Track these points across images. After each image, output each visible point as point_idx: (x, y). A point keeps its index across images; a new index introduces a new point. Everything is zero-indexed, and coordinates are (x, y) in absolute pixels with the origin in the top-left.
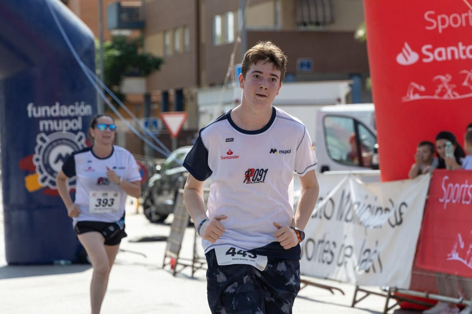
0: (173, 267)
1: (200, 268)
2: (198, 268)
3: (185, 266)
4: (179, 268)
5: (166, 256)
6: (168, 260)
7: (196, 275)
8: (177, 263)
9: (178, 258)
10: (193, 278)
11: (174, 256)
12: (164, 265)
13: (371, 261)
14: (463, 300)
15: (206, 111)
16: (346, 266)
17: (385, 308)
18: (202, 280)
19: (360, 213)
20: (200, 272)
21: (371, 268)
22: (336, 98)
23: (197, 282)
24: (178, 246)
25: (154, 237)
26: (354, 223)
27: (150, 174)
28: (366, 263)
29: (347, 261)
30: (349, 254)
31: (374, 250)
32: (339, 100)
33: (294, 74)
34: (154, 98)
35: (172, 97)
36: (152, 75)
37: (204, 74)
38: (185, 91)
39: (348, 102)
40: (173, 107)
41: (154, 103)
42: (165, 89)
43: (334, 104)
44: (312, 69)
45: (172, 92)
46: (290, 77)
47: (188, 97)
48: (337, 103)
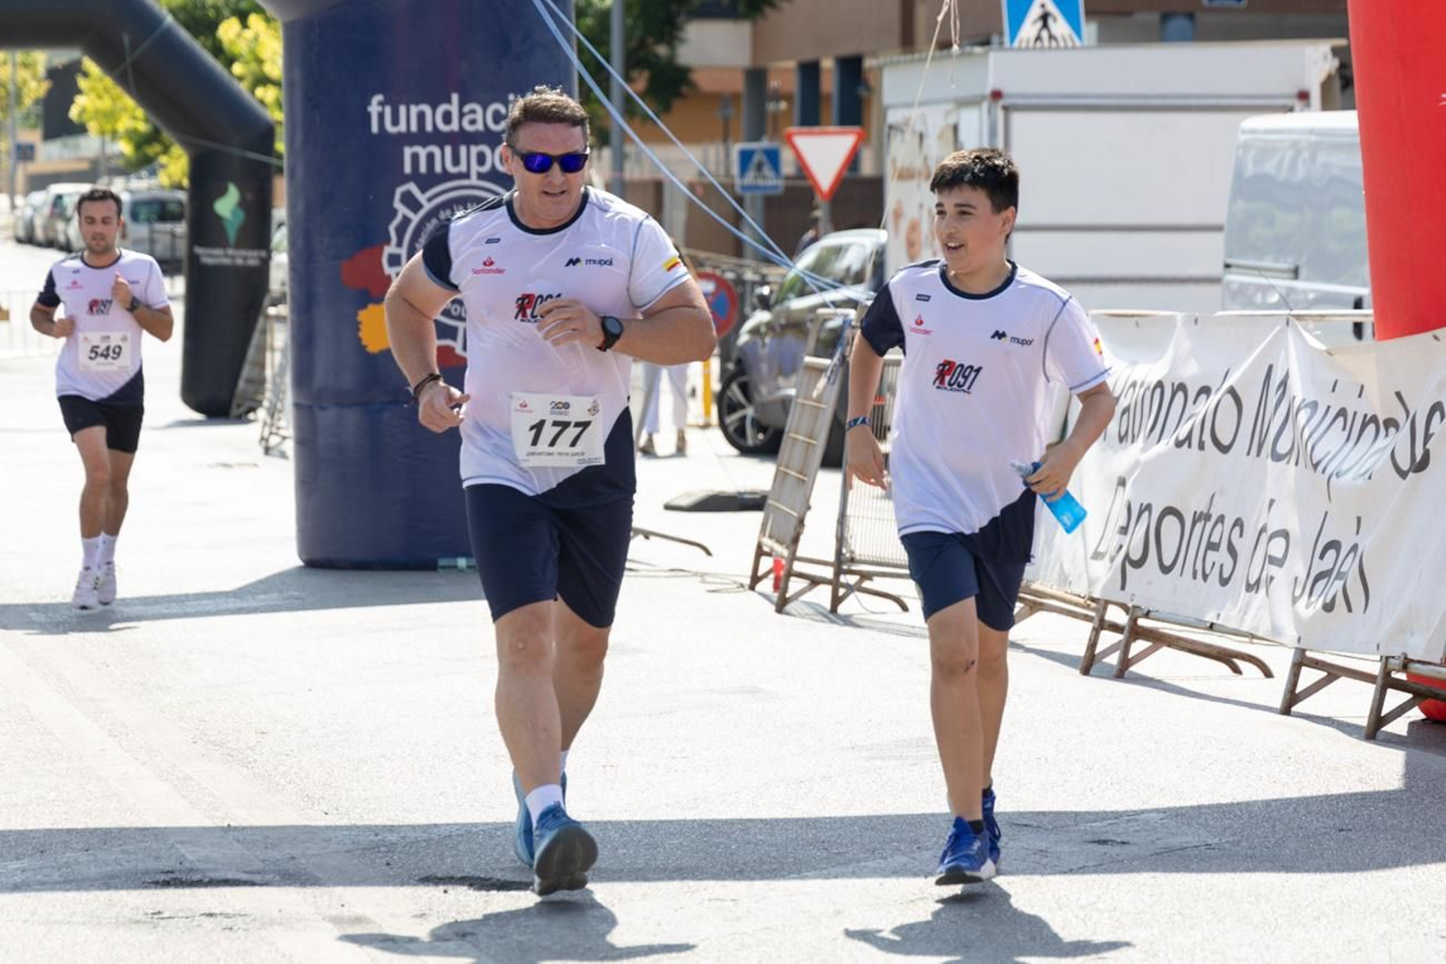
4: (794, 586)
5: (760, 552)
8: (791, 573)
11: (783, 551)
12: (756, 579)
13: (1340, 576)
15: (907, 123)
16: (1270, 591)
17: (1373, 717)
18: (861, 623)
19: (1316, 436)
20: (856, 597)
21: (1340, 599)
22: (1295, 91)
23: (847, 629)
24: (794, 522)
25: (741, 493)
26: (1297, 464)
27: (747, 310)
28: (1327, 584)
29: (1274, 575)
30: (1279, 555)
31: (1351, 545)
32: (1304, 96)
33: (1191, 16)
34: (774, 84)
35: (829, 83)
36: (769, 11)
37: (922, 14)
38: (867, 63)
39: (1327, 104)
40: (833, 109)
41: (778, 96)
42: (808, 56)
43: (1290, 110)
44: (1244, 2)
45: (828, 64)
46: (1179, 23)
47: (874, 80)
48: (1297, 104)
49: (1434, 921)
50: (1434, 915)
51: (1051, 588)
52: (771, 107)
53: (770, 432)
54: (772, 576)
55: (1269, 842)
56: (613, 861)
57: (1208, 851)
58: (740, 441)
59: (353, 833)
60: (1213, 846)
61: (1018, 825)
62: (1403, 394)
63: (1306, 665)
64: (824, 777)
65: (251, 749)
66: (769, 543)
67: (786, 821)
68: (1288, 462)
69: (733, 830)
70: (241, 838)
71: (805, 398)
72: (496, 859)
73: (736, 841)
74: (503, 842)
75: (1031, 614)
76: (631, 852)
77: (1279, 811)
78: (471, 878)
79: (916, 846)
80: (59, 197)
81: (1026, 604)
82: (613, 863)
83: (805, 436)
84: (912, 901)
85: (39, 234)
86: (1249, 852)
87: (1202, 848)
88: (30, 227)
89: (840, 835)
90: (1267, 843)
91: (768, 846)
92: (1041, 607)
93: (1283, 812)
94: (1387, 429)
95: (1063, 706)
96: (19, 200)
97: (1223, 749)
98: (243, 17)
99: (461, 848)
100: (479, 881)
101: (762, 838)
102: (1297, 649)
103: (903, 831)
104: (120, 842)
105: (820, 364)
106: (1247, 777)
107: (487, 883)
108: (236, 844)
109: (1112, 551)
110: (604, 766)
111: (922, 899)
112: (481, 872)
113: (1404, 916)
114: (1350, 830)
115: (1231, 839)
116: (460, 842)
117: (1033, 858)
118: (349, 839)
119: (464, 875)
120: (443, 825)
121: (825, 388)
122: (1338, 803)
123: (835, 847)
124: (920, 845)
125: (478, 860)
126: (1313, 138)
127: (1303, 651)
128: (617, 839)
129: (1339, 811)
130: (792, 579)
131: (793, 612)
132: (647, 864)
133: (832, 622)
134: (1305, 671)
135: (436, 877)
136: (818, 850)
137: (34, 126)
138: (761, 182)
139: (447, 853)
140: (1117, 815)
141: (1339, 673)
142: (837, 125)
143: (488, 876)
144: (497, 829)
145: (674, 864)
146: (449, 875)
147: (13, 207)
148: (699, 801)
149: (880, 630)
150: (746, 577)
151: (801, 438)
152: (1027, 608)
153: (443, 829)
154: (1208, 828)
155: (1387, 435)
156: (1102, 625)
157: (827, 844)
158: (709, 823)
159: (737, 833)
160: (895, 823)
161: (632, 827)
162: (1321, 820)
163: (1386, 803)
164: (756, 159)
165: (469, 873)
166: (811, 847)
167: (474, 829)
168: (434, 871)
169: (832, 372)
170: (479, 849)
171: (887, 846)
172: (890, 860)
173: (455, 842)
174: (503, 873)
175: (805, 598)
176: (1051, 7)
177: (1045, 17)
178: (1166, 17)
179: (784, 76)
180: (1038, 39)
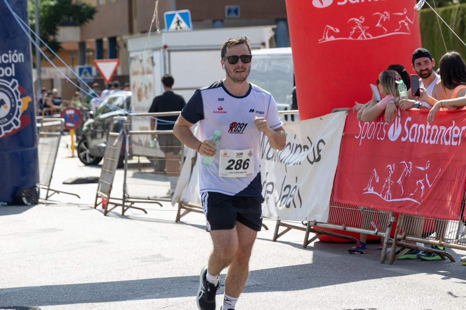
0: (104, 207)
1: (130, 207)
2: (128, 207)
3: (117, 205)
4: (110, 207)
5: (97, 196)
6: (100, 200)
7: (126, 214)
8: (108, 203)
9: (109, 198)
10: (123, 216)
11: (105, 196)
12: (96, 205)
13: (291, 196)
14: (378, 231)
15: (136, 57)
16: (268, 202)
17: (305, 241)
18: (132, 218)
20: (131, 210)
21: (292, 203)
22: (260, 42)
23: (128, 220)
24: (109, 186)
25: (87, 178)
26: (275, 161)
27: (84, 119)
28: (286, 199)
29: (269, 197)
30: (270, 190)
31: (294, 186)
32: (264, 44)
33: (222, 21)
34: (88, 46)
35: (106, 46)
36: (86, 23)
37: (135, 23)
38: (118, 39)
39: (271, 46)
40: (107, 54)
41: (89, 51)
42: (99, 37)
43: (259, 48)
44: (239, 16)
45: (105, 40)
46: (218, 23)
47: (121, 44)
48: (262, 47)
49: (334, 306)
50: (334, 304)
51: (195, 204)
52: (87, 54)
53: (95, 158)
54: (101, 204)
55: (277, 283)
56: (63, 299)
57: (258, 287)
58: (84, 161)
60: (259, 285)
61: (194, 281)
62: (310, 137)
63: (281, 225)
64: (129, 268)
66: (100, 193)
68: (272, 160)
69: (101, 287)
71: (111, 146)
72: (24, 300)
74: (25, 295)
75: (188, 212)
76: (68, 296)
77: (278, 273)
78: (16, 307)
79: (162, 290)
81: (186, 210)
82: (63, 300)
83: (111, 158)
84: (164, 308)
87: (255, 286)
89: (137, 287)
90: (276, 284)
91: (113, 292)
92: (191, 210)
93: (279, 273)
94: (304, 149)
95: (202, 242)
97: (257, 254)
100: (19, 308)
101: (111, 289)
102: (277, 220)
103: (157, 285)
105: (115, 135)
106: (266, 262)
107: (22, 308)
110: (55, 268)
111: (167, 307)
112: (19, 305)
113: (324, 305)
114: (302, 278)
115: (264, 283)
119: (14, 306)
121: (118, 143)
122: (297, 269)
123: (135, 291)
124: (163, 289)
125: (18, 301)
126: (269, 57)
127: (280, 221)
128: (63, 292)
129: (297, 272)
130: (109, 205)
131: (109, 215)
132: (74, 299)
133: (122, 218)
134: (280, 227)
135: (5, 307)
136: (130, 292)
138: (86, 78)
139: (7, 299)
141: (291, 228)
142: (109, 58)
143: (22, 306)
145: (83, 299)
146: (9, 306)
148: (88, 278)
149: (139, 220)
150: (92, 204)
151: (110, 159)
152: (187, 211)
153: (5, 291)
154: (256, 279)
155: (304, 151)
157: (133, 290)
159: (102, 288)
160: (154, 282)
161: (67, 288)
162: (292, 275)
163: (312, 269)
164: (85, 70)
165: (16, 305)
166: (128, 291)
168: (4, 305)
169: (120, 137)
170: (18, 297)
171: (153, 290)
172: (154, 294)
173: (9, 295)
174: (27, 305)
175: (113, 211)
176: (180, 19)
177: (178, 22)
178: (214, 21)
179: (91, 44)
180: (177, 29)
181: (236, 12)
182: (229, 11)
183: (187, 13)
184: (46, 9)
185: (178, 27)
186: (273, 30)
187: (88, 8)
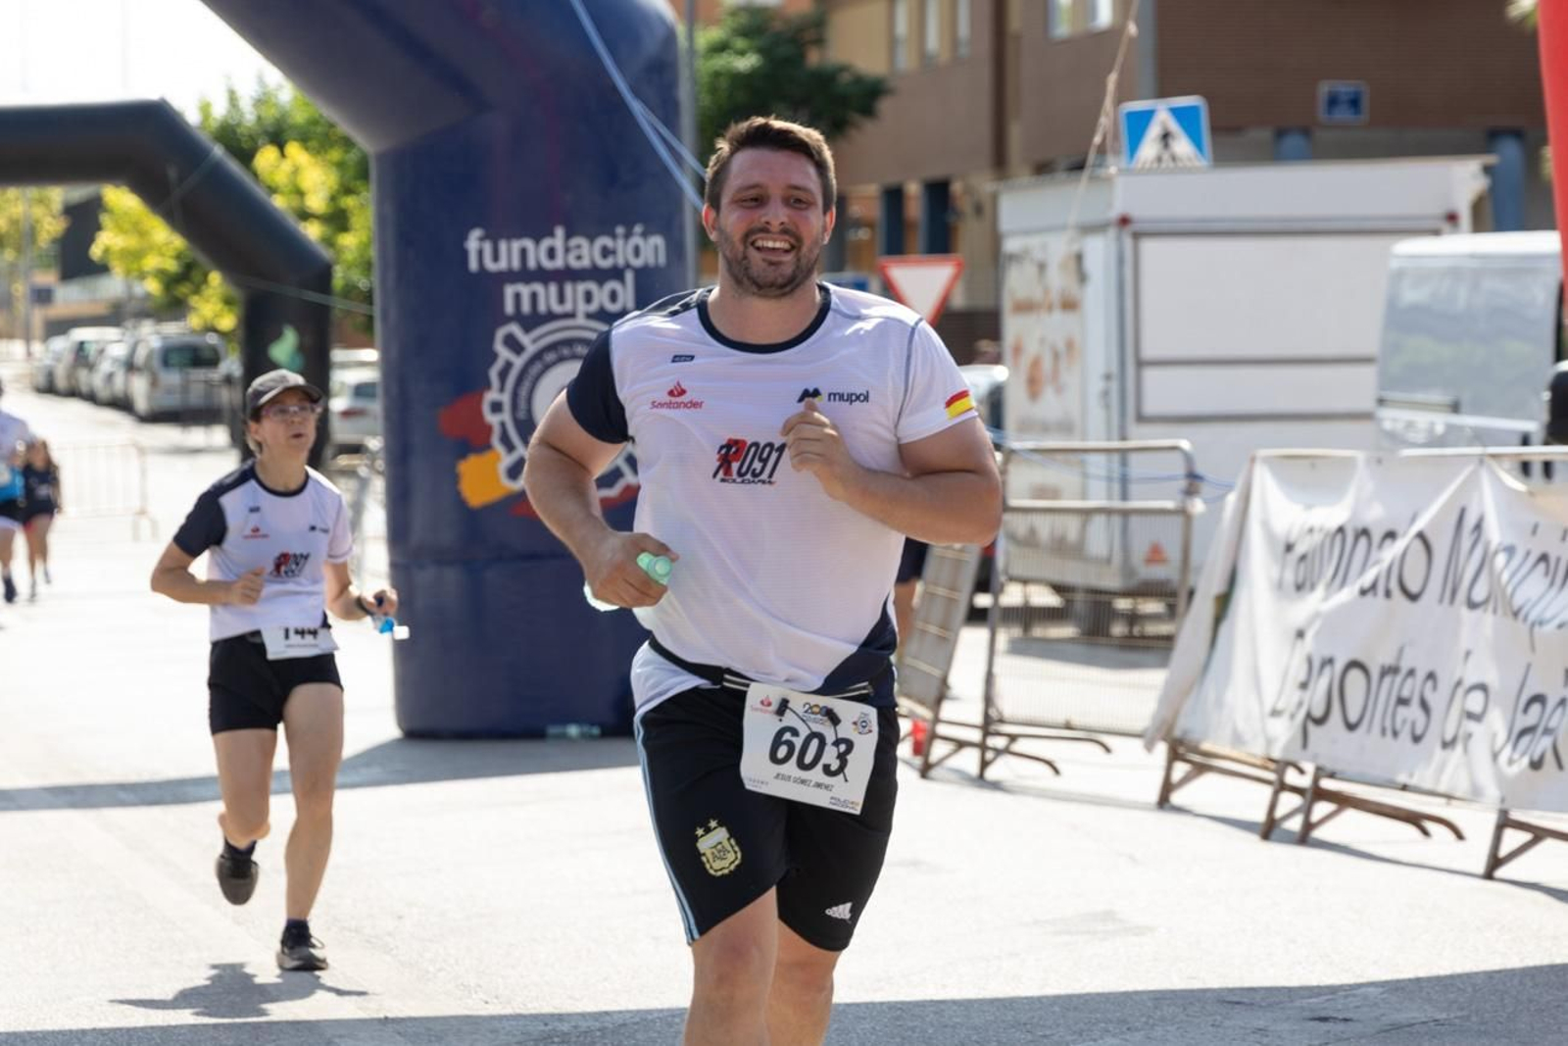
0: (922, 748)
1: (1007, 751)
2: (998, 752)
3: (961, 744)
7: (994, 772)
8: (934, 736)
9: (937, 720)
10: (981, 782)
11: (924, 712)
13: (1547, 731)
15: (1026, 252)
16: (1469, 748)
19: (1515, 580)
20: (1006, 761)
21: (1550, 756)
22: (1441, 212)
24: (935, 681)
26: (1494, 612)
28: (1532, 739)
29: (1472, 731)
30: (1478, 710)
31: (1559, 698)
32: (1452, 218)
33: (1306, 132)
34: (856, 210)
35: (915, 207)
36: (853, 133)
37: (1016, 134)
38: (957, 187)
39: (1479, 225)
40: (919, 237)
41: (859, 224)
42: (892, 179)
43: (1436, 232)
44: (1364, 116)
45: (913, 189)
46: (1293, 142)
47: (964, 204)
48: (1446, 226)
51: (1225, 748)
52: (854, 235)
57: (1438, 1027)
59: (520, 1023)
60: (1442, 1022)
63: (1511, 827)
64: (1012, 954)
65: (390, 934)
66: (905, 703)
67: (982, 1002)
68: (1485, 610)
70: (402, 1031)
73: (932, 1025)
75: (1198, 776)
77: (1504, 986)
80: (82, 344)
81: (1193, 766)
83: (945, 589)
85: (61, 383)
86: (1483, 1028)
88: (50, 376)
92: (1209, 768)
93: (1508, 986)
96: (37, 347)
98: (280, 145)
99: (639, 1036)
101: (959, 1020)
102: (1500, 810)
103: (1108, 1010)
104: (273, 1037)
106: (1462, 948)
108: (398, 1037)
109: (1292, 707)
115: (1460, 1014)
116: (636, 1031)
117: (1252, 1038)
118: (518, 1030)
120: (615, 1012)
126: (1474, 263)
127: (1507, 812)
130: (936, 742)
131: (938, 777)
133: (979, 787)
134: (1509, 833)
137: (49, 266)
139: (626, 1042)
140: (1333, 990)
141: (1543, 835)
142: (926, 253)
144: (674, 1016)
147: (29, 354)
149: (1035, 796)
151: (941, 591)
152: (1195, 770)
153: (615, 1016)
154: (1433, 1002)
156: (1282, 787)
158: (899, 1006)
159: (931, 1016)
160: (1097, 1003)
162: (1551, 992)
167: (650, 1017)
171: (1095, 1028)
172: (1100, 1041)
175: (949, 763)
176: (1174, 126)
177: (1166, 137)
178: (1281, 133)
179: (867, 202)
180: (1159, 159)
181: (1355, 103)
182: (1333, 101)
183: (1194, 109)
184: (724, 83)
185: (1166, 157)
186: (1487, 170)
187: (859, 80)
